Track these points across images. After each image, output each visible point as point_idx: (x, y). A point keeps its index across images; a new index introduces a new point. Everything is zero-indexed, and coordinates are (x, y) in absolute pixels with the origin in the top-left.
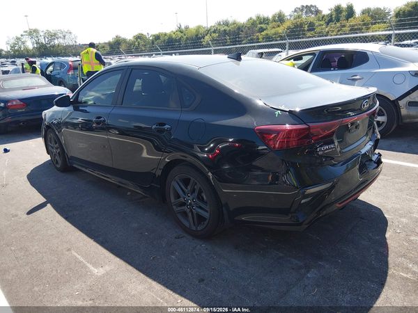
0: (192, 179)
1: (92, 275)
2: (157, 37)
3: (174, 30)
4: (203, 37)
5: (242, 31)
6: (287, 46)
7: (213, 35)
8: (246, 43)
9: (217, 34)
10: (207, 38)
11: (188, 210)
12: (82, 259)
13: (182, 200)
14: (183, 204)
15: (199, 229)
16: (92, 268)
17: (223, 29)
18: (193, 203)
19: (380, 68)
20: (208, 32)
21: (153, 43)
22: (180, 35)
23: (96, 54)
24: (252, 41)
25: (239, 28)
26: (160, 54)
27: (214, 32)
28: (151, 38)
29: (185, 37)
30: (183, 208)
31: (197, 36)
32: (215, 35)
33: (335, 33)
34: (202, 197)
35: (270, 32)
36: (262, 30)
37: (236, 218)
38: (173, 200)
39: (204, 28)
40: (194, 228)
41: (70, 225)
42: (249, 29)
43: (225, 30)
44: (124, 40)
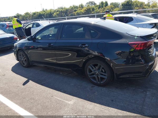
0: (99, 64)
1: (69, 104)
2: (34, 14)
3: (41, 11)
4: (53, 13)
5: (68, 11)
6: (96, 16)
7: (57, 12)
8: (70, 16)
9: (59, 12)
10: (55, 14)
11: (96, 77)
12: (61, 99)
13: (93, 73)
14: (93, 74)
15: (101, 83)
16: (67, 102)
17: (61, 10)
18: (99, 73)
19: (137, 23)
20: (55, 11)
21: (33, 16)
22: (44, 13)
23: (17, 20)
24: (72, 15)
25: (67, 10)
26: (44, 20)
27: (57, 11)
28: (32, 14)
29: (46, 13)
30: (93, 76)
31: (51, 13)
32: (58, 13)
33: (102, 12)
34: (103, 71)
35: (78, 11)
36: (75, 11)
37: (119, 77)
38: (88, 73)
39: (53, 10)
40: (99, 83)
41: (45, 87)
42: (71, 10)
43: (61, 11)
44: (21, 15)
